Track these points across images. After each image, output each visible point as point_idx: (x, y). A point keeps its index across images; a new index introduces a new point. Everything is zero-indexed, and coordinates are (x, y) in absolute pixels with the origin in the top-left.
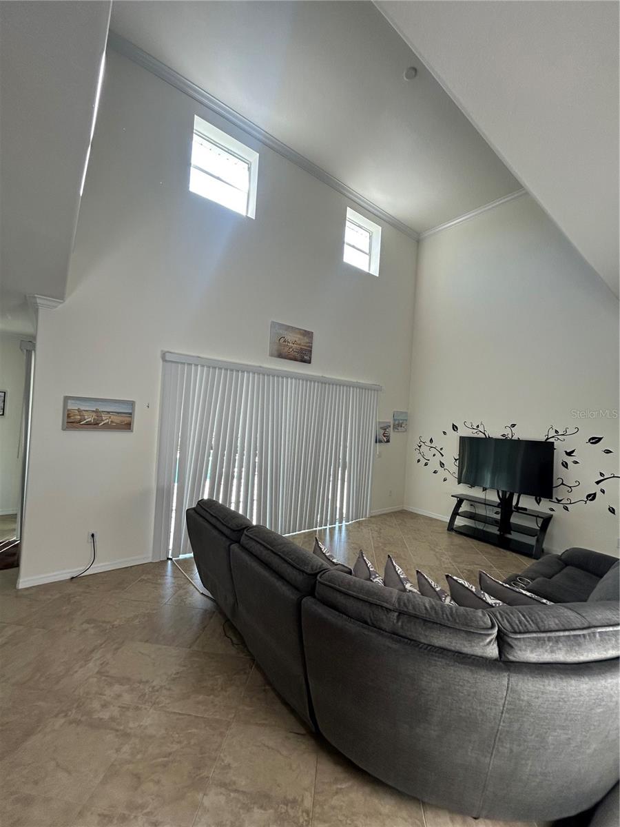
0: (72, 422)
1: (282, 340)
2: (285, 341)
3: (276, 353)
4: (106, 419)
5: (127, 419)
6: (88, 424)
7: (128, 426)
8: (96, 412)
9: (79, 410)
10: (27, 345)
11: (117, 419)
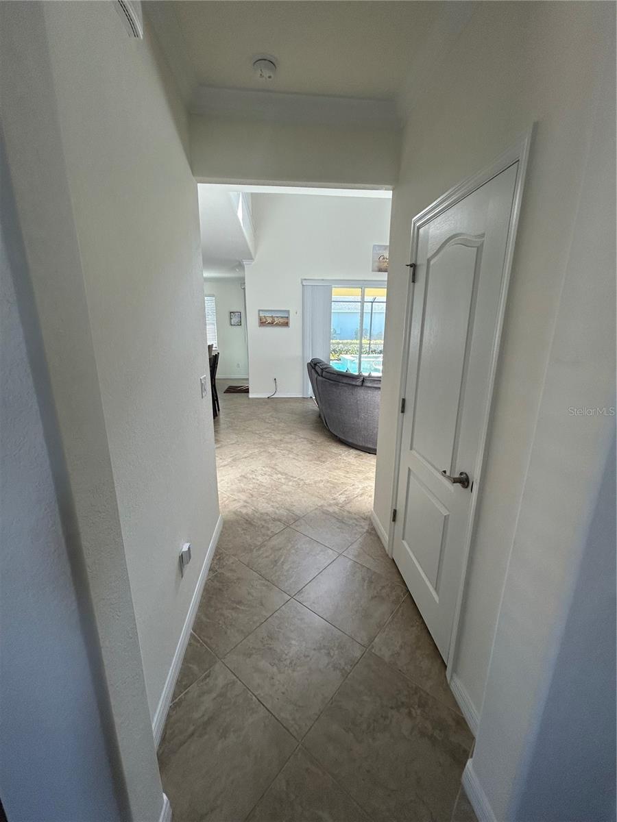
0: (263, 323)
1: (382, 257)
2: (384, 259)
3: (376, 269)
4: (277, 321)
5: (286, 321)
6: (269, 323)
7: (286, 324)
8: (272, 317)
9: (265, 317)
10: (242, 281)
11: (281, 320)
